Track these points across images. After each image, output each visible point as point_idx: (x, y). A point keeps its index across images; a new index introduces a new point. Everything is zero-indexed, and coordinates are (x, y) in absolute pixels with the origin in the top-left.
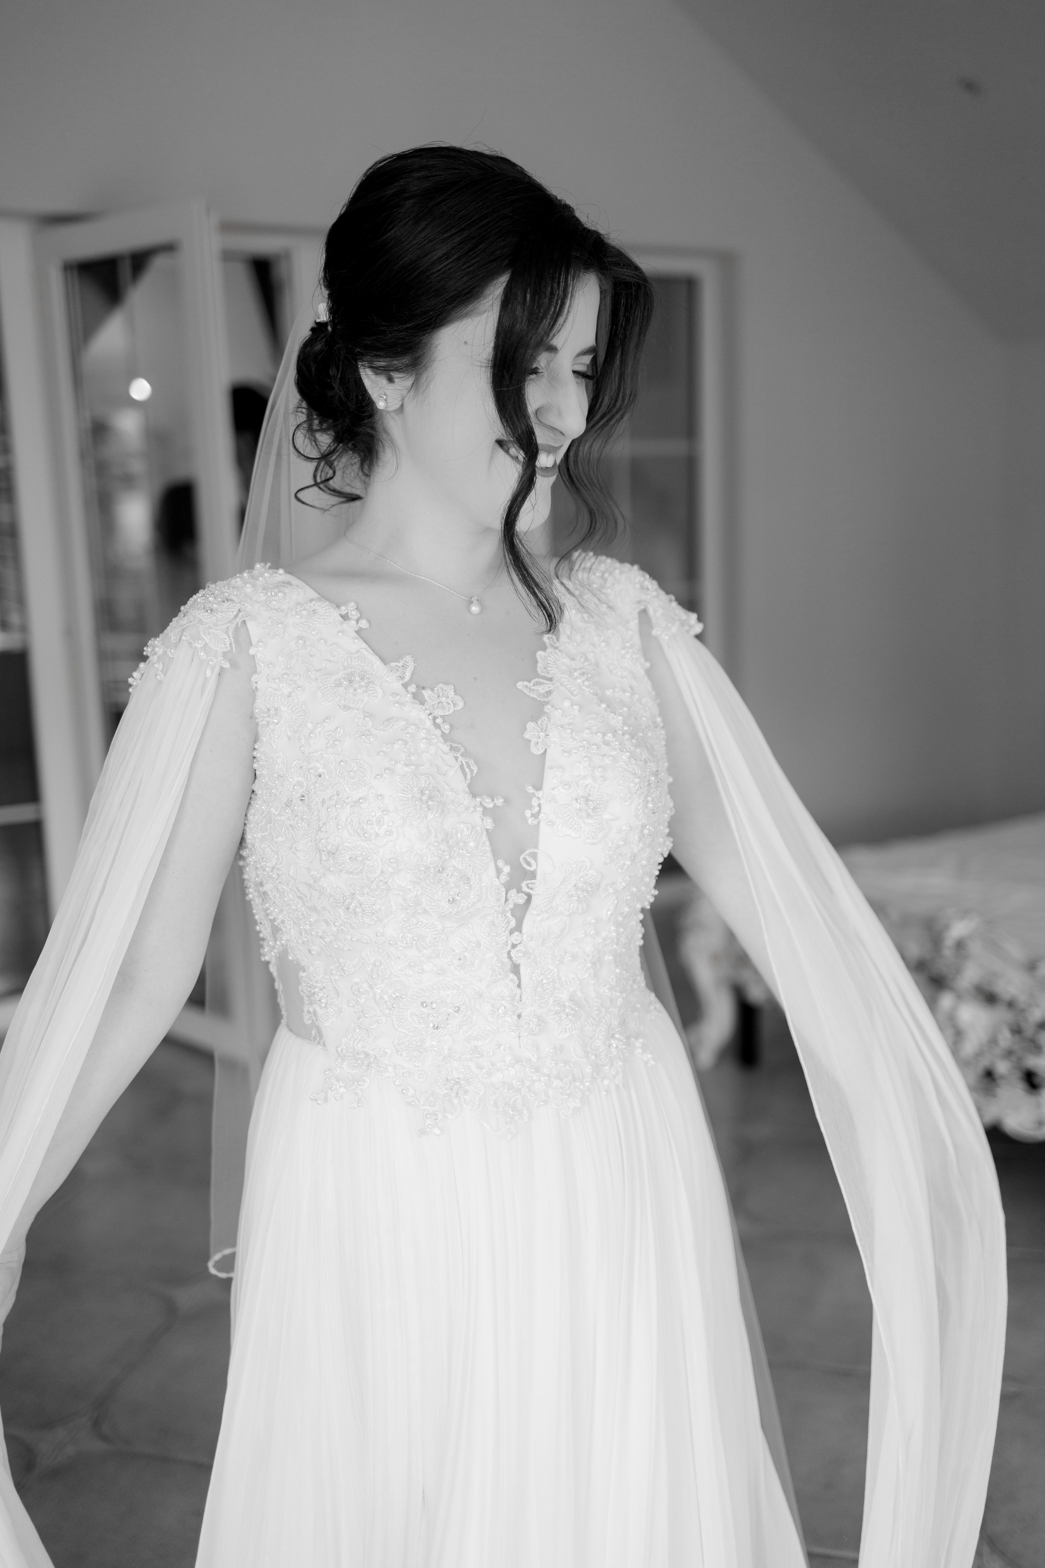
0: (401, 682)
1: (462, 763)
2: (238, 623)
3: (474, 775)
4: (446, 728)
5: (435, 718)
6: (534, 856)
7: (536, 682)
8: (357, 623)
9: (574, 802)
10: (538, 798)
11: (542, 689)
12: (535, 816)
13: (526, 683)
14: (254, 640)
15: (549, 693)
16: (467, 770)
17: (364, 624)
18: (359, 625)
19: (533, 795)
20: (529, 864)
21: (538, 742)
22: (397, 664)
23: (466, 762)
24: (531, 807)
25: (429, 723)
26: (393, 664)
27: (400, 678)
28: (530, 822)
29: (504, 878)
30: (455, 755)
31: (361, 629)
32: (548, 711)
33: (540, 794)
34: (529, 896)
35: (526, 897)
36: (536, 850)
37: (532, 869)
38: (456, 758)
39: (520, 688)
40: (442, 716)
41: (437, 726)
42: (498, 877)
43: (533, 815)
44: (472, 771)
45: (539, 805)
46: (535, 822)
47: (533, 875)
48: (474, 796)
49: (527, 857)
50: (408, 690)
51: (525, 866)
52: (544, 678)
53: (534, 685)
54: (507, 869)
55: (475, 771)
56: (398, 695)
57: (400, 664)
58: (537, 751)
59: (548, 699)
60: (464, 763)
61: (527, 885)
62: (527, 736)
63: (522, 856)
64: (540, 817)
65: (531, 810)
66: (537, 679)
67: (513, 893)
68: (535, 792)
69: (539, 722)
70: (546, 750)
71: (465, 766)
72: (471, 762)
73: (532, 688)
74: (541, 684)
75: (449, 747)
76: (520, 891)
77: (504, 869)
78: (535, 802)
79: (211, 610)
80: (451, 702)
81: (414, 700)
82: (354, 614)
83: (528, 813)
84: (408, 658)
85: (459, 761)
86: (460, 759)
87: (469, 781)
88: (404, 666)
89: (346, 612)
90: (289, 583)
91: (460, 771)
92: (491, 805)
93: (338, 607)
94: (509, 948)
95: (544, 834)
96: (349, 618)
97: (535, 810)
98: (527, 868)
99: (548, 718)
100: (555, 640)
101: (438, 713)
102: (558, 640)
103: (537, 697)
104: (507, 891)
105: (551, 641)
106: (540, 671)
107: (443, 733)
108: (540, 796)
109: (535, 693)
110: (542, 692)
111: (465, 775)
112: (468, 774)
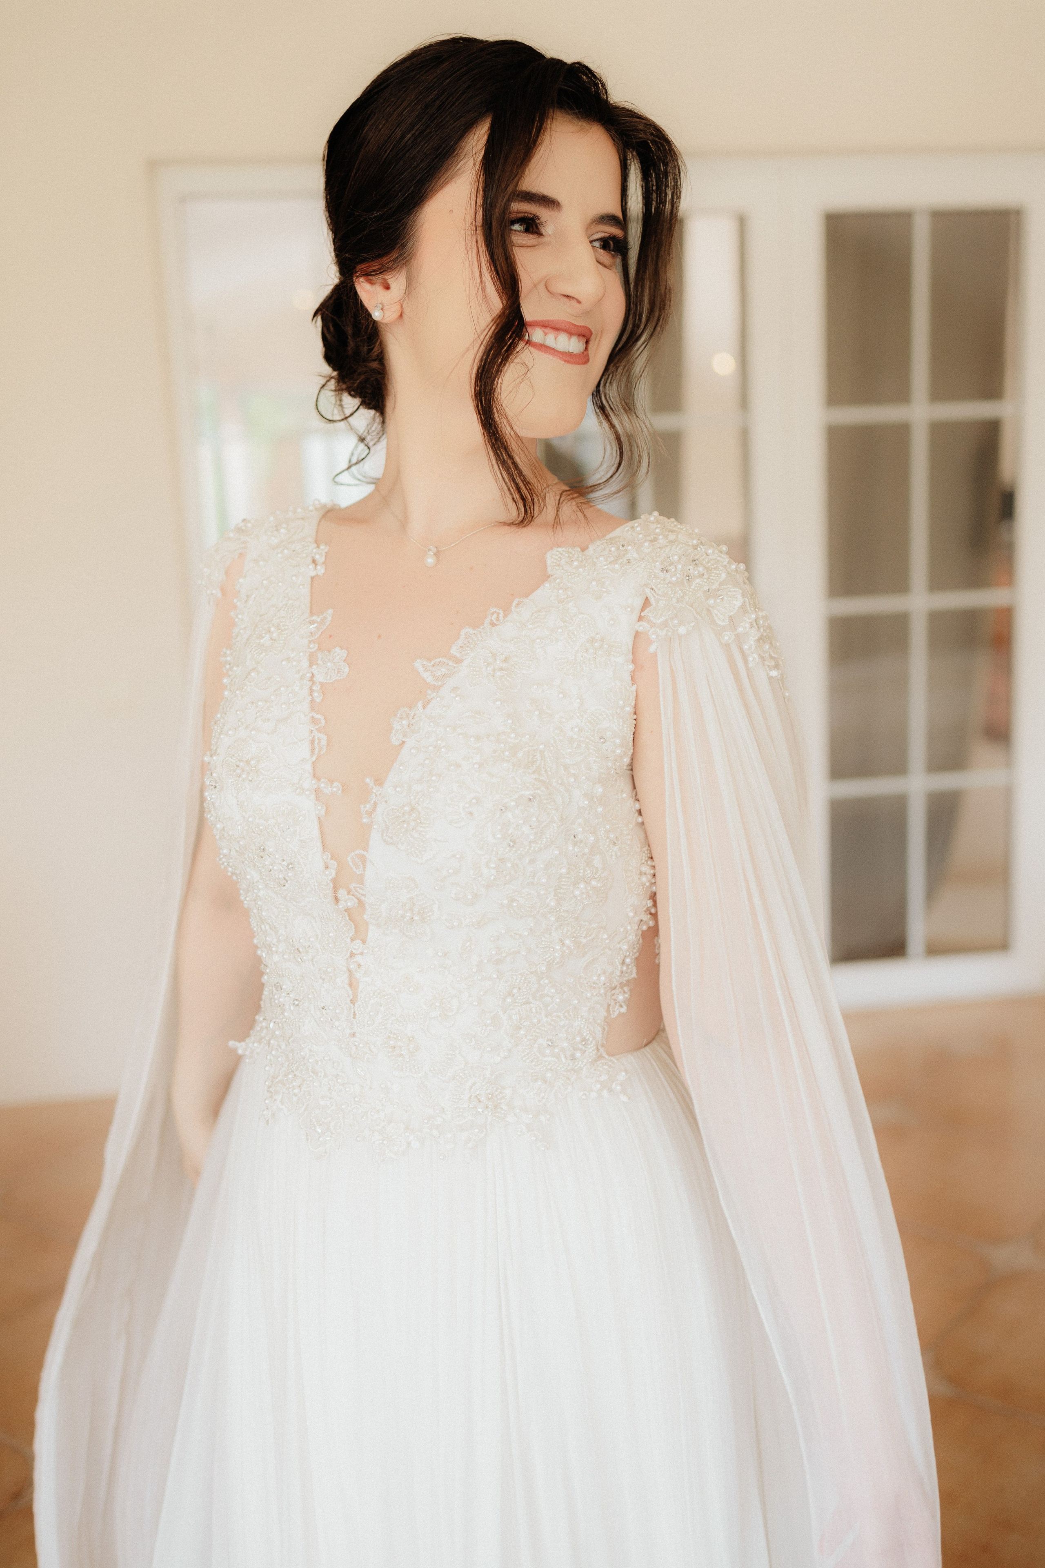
0: (310, 639)
1: (314, 739)
3: (322, 752)
4: (318, 697)
5: (313, 684)
6: (360, 858)
7: (438, 662)
8: (316, 568)
9: (402, 808)
10: (376, 795)
11: (441, 671)
12: (370, 814)
13: (425, 662)
15: (446, 677)
16: (317, 746)
17: (322, 571)
18: (317, 570)
19: (371, 789)
20: (356, 866)
21: (402, 732)
22: (319, 616)
23: (319, 739)
24: (367, 803)
25: (304, 690)
26: (316, 617)
27: (312, 634)
28: (362, 819)
29: (331, 873)
30: (312, 728)
31: (315, 574)
32: (430, 697)
33: (378, 790)
34: (361, 903)
35: (358, 902)
36: (365, 853)
37: (360, 872)
38: (312, 731)
39: (415, 666)
40: (321, 683)
41: (311, 692)
42: (326, 872)
43: (367, 812)
44: (321, 749)
45: (375, 804)
46: (368, 822)
47: (361, 880)
48: (314, 778)
49: (355, 858)
50: (310, 648)
51: (353, 867)
52: (452, 658)
53: (434, 665)
54: (333, 865)
55: (324, 751)
56: (297, 651)
57: (321, 618)
58: (393, 740)
59: (439, 685)
60: (317, 738)
61: (357, 889)
63: (351, 854)
64: (374, 816)
65: (366, 807)
66: (442, 659)
67: (343, 893)
68: (374, 787)
69: (412, 710)
70: (403, 742)
71: (317, 741)
72: (323, 738)
73: (429, 668)
74: (446, 665)
75: (310, 718)
76: (349, 893)
77: (330, 864)
78: (372, 798)
80: (336, 670)
81: (307, 660)
82: (320, 558)
83: (363, 809)
84: (329, 613)
85: (313, 735)
86: (316, 733)
87: (314, 759)
88: (321, 622)
91: (308, 745)
92: (328, 791)
94: (347, 956)
95: (375, 838)
96: (314, 561)
97: (368, 806)
98: (354, 869)
99: (424, 707)
100: (501, 616)
101: (319, 678)
102: (505, 616)
103: (429, 680)
104: (335, 889)
105: (495, 616)
106: (454, 651)
107: (313, 701)
108: (378, 793)
109: (429, 673)
110: (439, 673)
111: (313, 753)
112: (316, 752)
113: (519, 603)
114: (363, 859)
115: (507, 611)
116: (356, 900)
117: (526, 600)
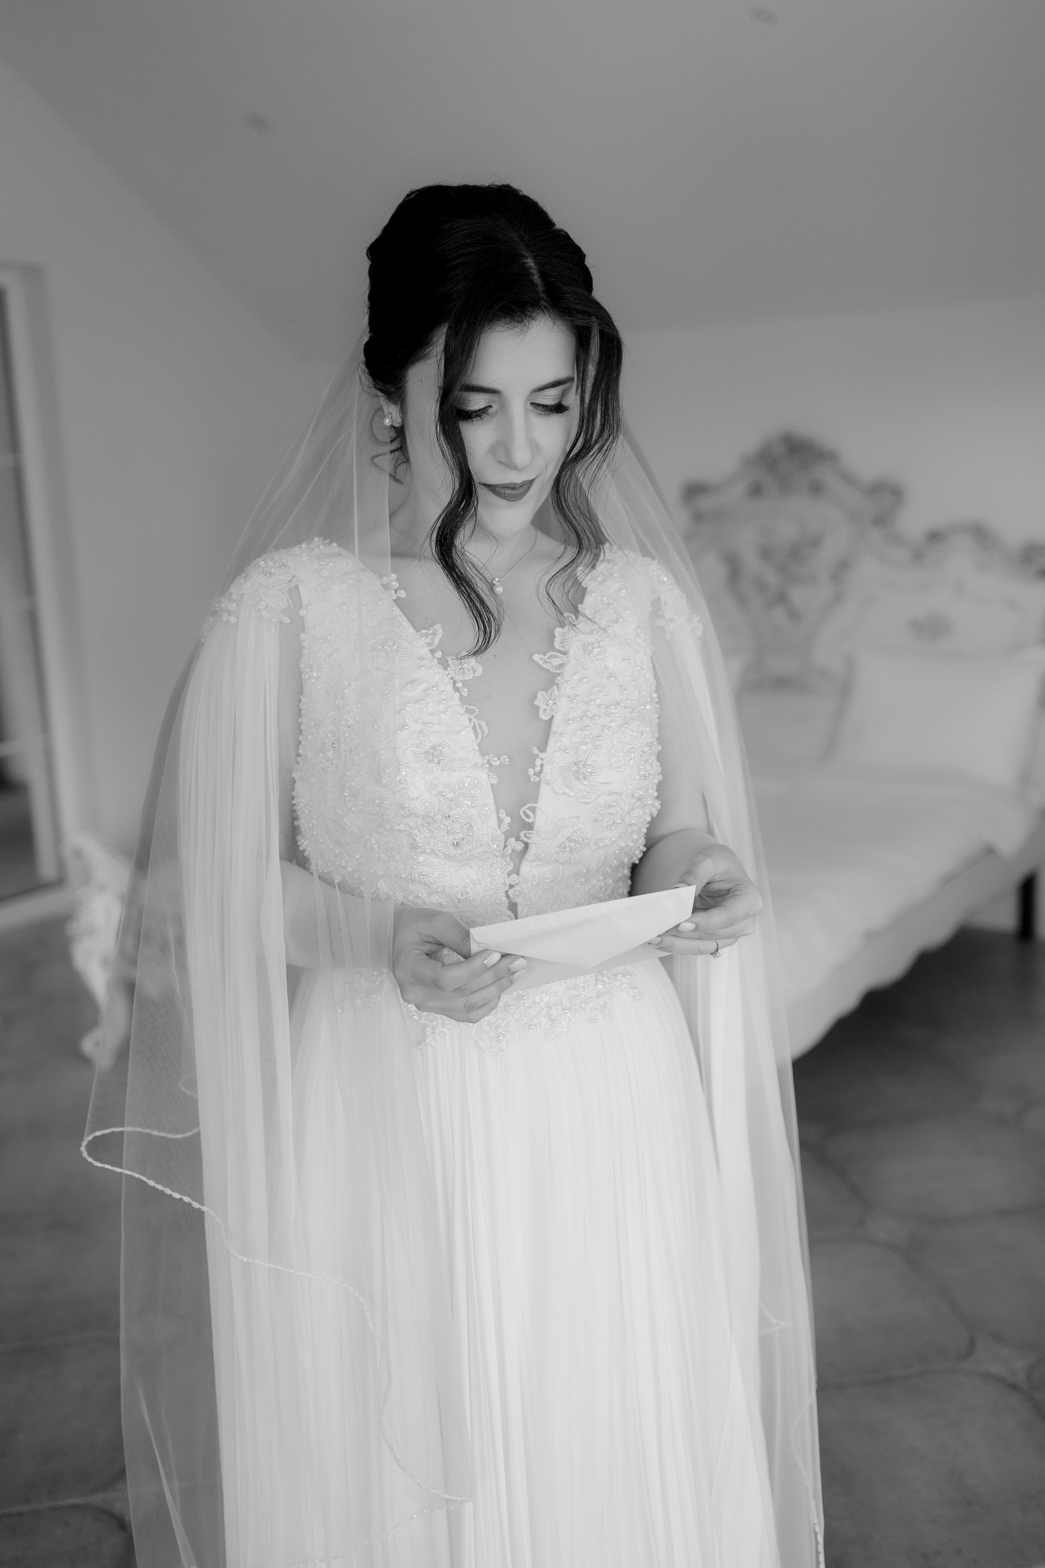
0: (429, 648)
1: (475, 725)
2: (291, 587)
3: (485, 735)
4: (465, 692)
5: (455, 682)
6: (533, 810)
7: (551, 655)
8: (396, 592)
9: (573, 765)
10: (541, 759)
11: (556, 662)
12: (538, 774)
13: (542, 656)
14: (305, 603)
15: (561, 666)
16: (479, 730)
17: (402, 594)
18: (398, 594)
19: (538, 756)
20: (528, 816)
21: (546, 709)
22: (427, 631)
23: (479, 724)
24: (533, 766)
25: (450, 688)
26: (423, 631)
27: (428, 644)
28: (532, 780)
29: (505, 827)
30: (469, 717)
31: (399, 598)
32: (558, 682)
33: (542, 755)
34: (526, 845)
35: (523, 845)
36: (534, 805)
37: (530, 821)
38: (470, 720)
39: (535, 659)
40: (462, 680)
41: (457, 689)
42: (499, 827)
43: (535, 774)
44: (483, 732)
45: (542, 766)
46: (537, 779)
47: (530, 827)
48: (483, 755)
49: (526, 810)
50: (435, 655)
51: (524, 817)
52: (559, 651)
53: (549, 658)
54: (508, 820)
55: (486, 733)
56: (424, 659)
57: (430, 632)
58: (544, 717)
59: (560, 671)
60: (477, 724)
61: (525, 835)
62: (536, 703)
63: (523, 809)
64: (542, 775)
65: (534, 769)
66: (552, 653)
67: (512, 840)
68: (539, 753)
69: (549, 692)
71: (478, 727)
72: (483, 724)
73: (547, 660)
74: (555, 657)
75: (465, 709)
76: (518, 839)
77: (505, 820)
78: (538, 762)
79: (270, 574)
80: (471, 669)
81: (439, 665)
82: (396, 585)
83: (531, 771)
84: (438, 627)
85: (473, 722)
86: (474, 720)
87: (479, 740)
88: (434, 634)
89: (387, 582)
90: (340, 555)
91: (471, 730)
92: (497, 763)
93: (381, 577)
94: (507, 888)
95: (544, 791)
96: (389, 588)
97: (538, 769)
99: (558, 690)
100: (574, 618)
101: (456, 678)
102: (577, 618)
103: (551, 669)
104: (505, 839)
106: (557, 645)
107: (461, 696)
108: (543, 757)
109: (549, 665)
110: (556, 664)
111: (476, 735)
112: (480, 734)
116: (521, 844)
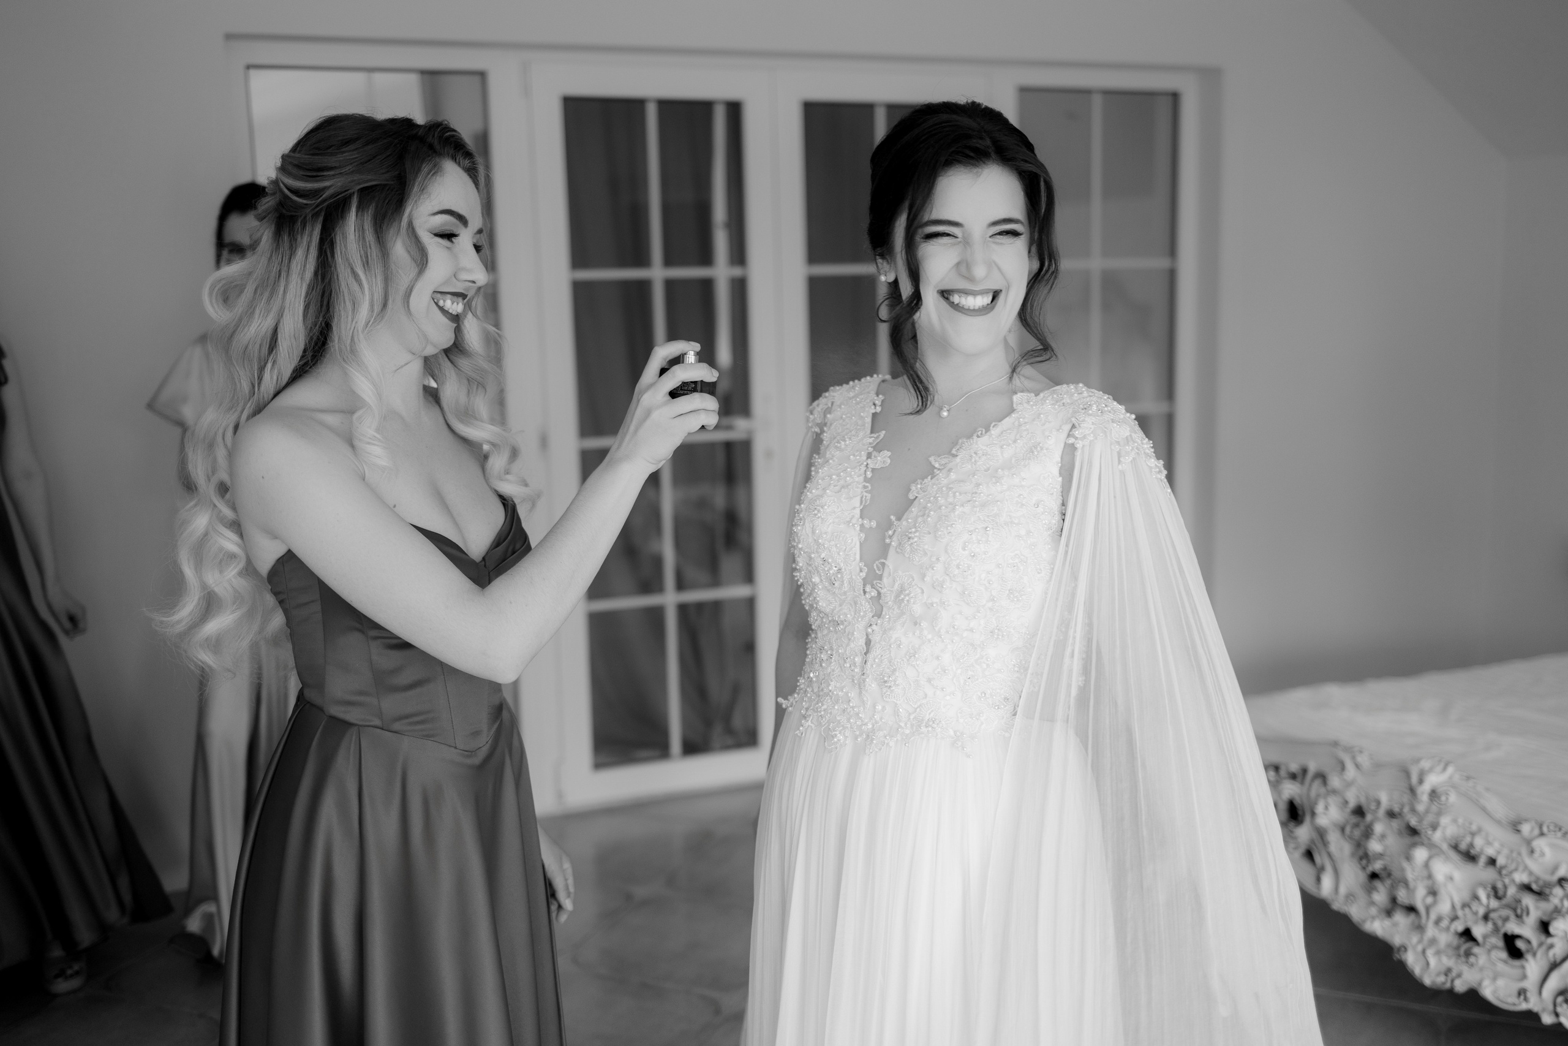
0: (869, 445)
3: (867, 505)
4: (870, 475)
5: (868, 468)
7: (944, 457)
10: (896, 527)
11: (945, 462)
12: (890, 537)
13: (937, 457)
15: (947, 465)
16: (864, 500)
18: (877, 409)
19: (894, 523)
20: (879, 569)
21: (915, 491)
22: (876, 434)
23: (866, 496)
24: (890, 531)
25: (862, 474)
26: (874, 435)
27: (870, 443)
28: (887, 542)
29: (863, 575)
30: (862, 490)
31: (876, 411)
32: (933, 475)
34: (879, 593)
35: (877, 593)
36: (885, 561)
37: (881, 574)
38: (862, 492)
39: (930, 459)
40: (873, 468)
41: (866, 472)
42: (860, 574)
44: (866, 501)
45: (895, 531)
46: (890, 541)
47: (880, 577)
48: (861, 518)
49: (879, 565)
50: (869, 450)
51: (876, 569)
52: (952, 455)
53: (941, 459)
54: (866, 569)
55: (868, 503)
56: (862, 452)
57: (880, 434)
58: (910, 497)
59: (942, 468)
61: (878, 585)
62: (911, 486)
63: (877, 562)
64: (892, 539)
65: (889, 533)
66: (946, 455)
67: (869, 587)
68: (896, 521)
69: (924, 480)
70: (917, 497)
71: (864, 497)
72: (869, 497)
73: (939, 460)
74: (946, 458)
75: (864, 486)
76: (873, 587)
77: (864, 568)
78: (893, 528)
80: (883, 461)
81: (866, 457)
82: (879, 403)
83: (887, 534)
84: (885, 432)
85: (863, 494)
86: (865, 493)
87: (862, 507)
88: (878, 437)
89: (876, 401)
91: (859, 499)
92: (868, 526)
94: (867, 627)
95: (892, 552)
96: (874, 404)
97: (891, 533)
98: (877, 572)
99: (931, 479)
100: (984, 432)
101: (871, 466)
102: (986, 433)
103: (937, 465)
104: (864, 585)
105: (980, 432)
106: (953, 451)
107: (865, 477)
108: (897, 525)
109: (937, 462)
111: (861, 504)
112: (863, 504)
113: (995, 425)
114: (883, 564)
115: (987, 430)
116: (875, 591)
117: (1000, 423)
